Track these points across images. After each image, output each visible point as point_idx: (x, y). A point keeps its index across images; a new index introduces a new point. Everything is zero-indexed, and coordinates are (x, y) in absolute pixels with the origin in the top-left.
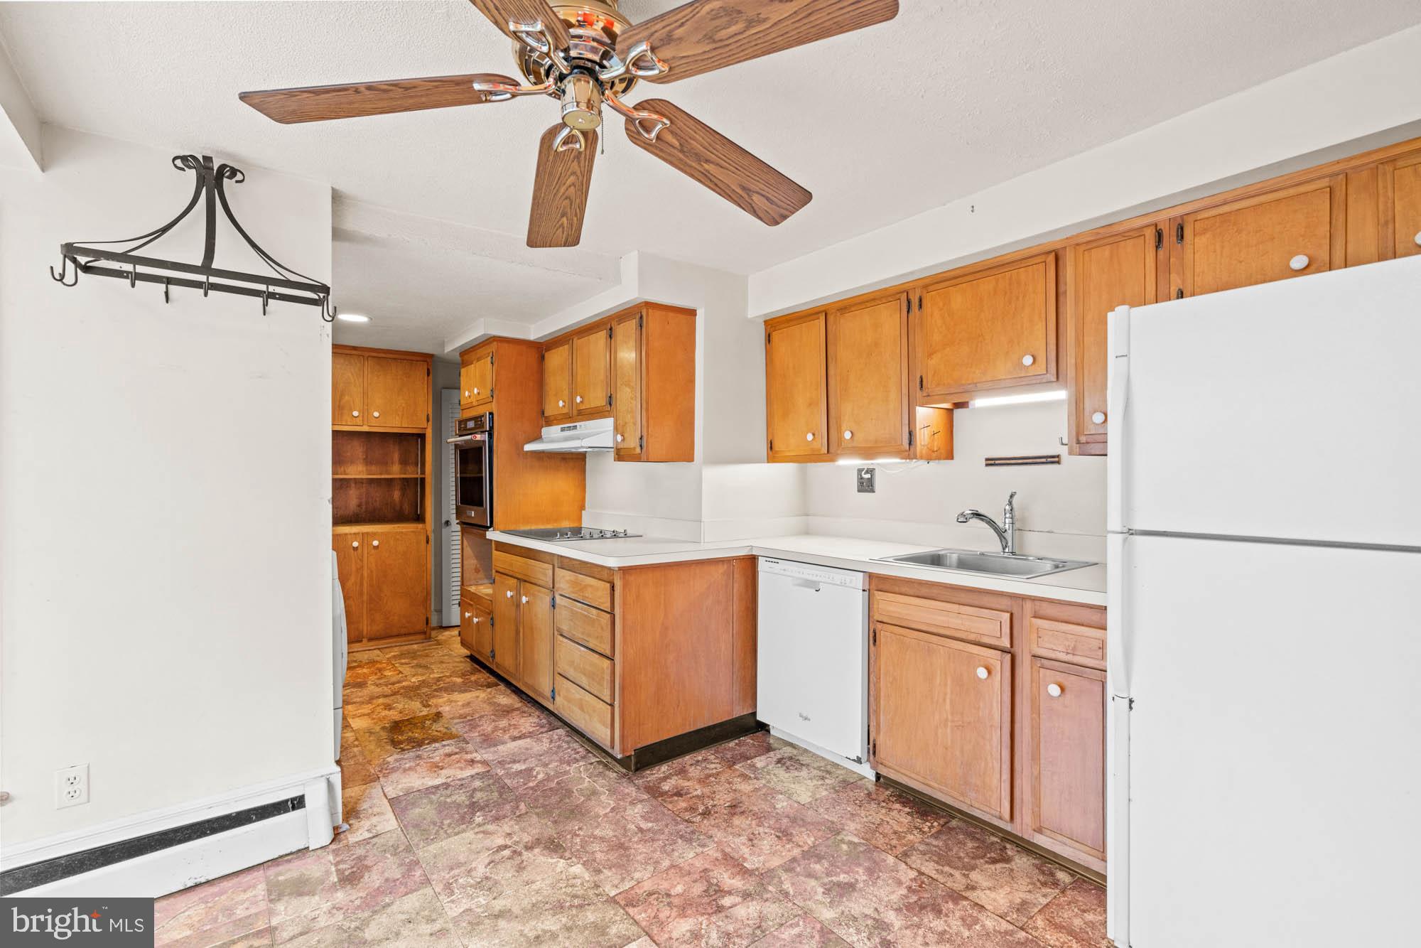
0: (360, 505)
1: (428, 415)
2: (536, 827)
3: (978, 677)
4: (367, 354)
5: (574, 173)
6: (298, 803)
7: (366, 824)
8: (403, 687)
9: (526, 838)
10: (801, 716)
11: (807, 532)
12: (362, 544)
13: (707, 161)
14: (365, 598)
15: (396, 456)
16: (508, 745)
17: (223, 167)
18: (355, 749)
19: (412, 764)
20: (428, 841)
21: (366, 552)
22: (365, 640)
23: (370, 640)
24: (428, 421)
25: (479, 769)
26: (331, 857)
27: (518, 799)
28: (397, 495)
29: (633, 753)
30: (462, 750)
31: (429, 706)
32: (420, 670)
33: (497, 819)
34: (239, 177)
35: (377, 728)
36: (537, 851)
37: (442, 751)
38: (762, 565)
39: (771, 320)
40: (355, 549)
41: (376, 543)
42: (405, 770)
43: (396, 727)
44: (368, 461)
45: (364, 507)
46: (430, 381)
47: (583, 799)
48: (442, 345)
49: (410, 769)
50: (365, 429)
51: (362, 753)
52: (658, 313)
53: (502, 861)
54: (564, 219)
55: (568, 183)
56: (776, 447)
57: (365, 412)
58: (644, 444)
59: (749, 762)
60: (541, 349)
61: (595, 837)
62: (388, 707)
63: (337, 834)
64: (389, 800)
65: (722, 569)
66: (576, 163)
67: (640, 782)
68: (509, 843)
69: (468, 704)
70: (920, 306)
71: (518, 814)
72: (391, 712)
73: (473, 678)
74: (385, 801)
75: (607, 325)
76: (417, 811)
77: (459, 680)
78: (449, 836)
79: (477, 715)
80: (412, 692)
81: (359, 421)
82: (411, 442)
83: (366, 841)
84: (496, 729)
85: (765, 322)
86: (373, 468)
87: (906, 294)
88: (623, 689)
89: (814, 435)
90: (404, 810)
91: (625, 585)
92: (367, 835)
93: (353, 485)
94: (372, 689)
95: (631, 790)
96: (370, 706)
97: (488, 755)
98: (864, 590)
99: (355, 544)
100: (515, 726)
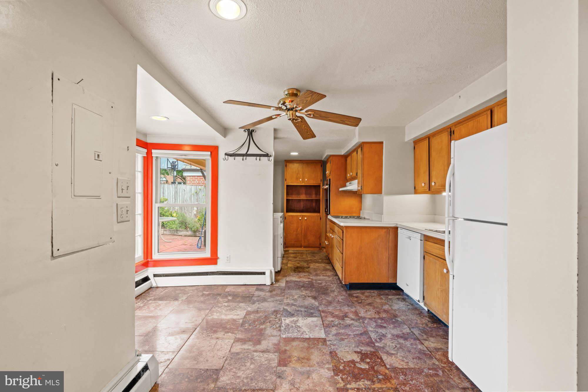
0: (304, 207)
1: (321, 180)
2: (314, 294)
3: (444, 272)
4: (304, 162)
5: (303, 125)
6: (264, 273)
7: (279, 284)
8: (305, 260)
9: (310, 295)
10: (406, 284)
11: (434, 221)
12: (302, 218)
13: (328, 117)
14: (303, 235)
15: (314, 193)
16: (321, 277)
17: (252, 130)
18: (285, 270)
19: (295, 275)
20: (289, 290)
21: (303, 221)
22: (303, 247)
23: (304, 247)
24: (321, 181)
25: (310, 280)
26: (269, 287)
27: (314, 288)
28: (314, 204)
29: (348, 284)
30: (309, 275)
31: (308, 265)
32: (312, 257)
33: (306, 290)
34: (255, 131)
35: (293, 267)
36: (310, 298)
37: (303, 275)
38: (399, 230)
39: (415, 141)
40: (300, 220)
41: (306, 218)
42: (293, 276)
43: (297, 268)
44: (306, 194)
45: (305, 208)
46: (322, 169)
47: (330, 291)
48: (322, 157)
49: (295, 276)
50: (303, 184)
51: (286, 271)
52: (368, 145)
53: (302, 297)
54: (308, 133)
55: (303, 127)
56: (416, 189)
57: (303, 179)
58: (362, 189)
59: (387, 296)
60: (345, 157)
61: (326, 299)
62: (298, 263)
63: (272, 284)
64: (286, 281)
65: (384, 230)
66: (302, 123)
67: (348, 292)
68: (305, 295)
69: (318, 266)
70: (454, 133)
71: (312, 290)
72: (299, 265)
73: (324, 261)
74: (285, 281)
75: (355, 150)
76: (290, 284)
77: (320, 261)
78: (294, 290)
79: (318, 269)
80: (307, 261)
81: (302, 182)
82: (317, 187)
83: (277, 287)
84: (321, 273)
85: (414, 142)
86: (308, 196)
87: (450, 129)
88: (345, 263)
89: (425, 184)
90: (288, 283)
91: (346, 232)
92: (278, 286)
93: (302, 201)
94: (298, 259)
95: (344, 293)
96: (295, 262)
97: (314, 278)
98: (421, 240)
99: (300, 218)
100: (326, 273)
